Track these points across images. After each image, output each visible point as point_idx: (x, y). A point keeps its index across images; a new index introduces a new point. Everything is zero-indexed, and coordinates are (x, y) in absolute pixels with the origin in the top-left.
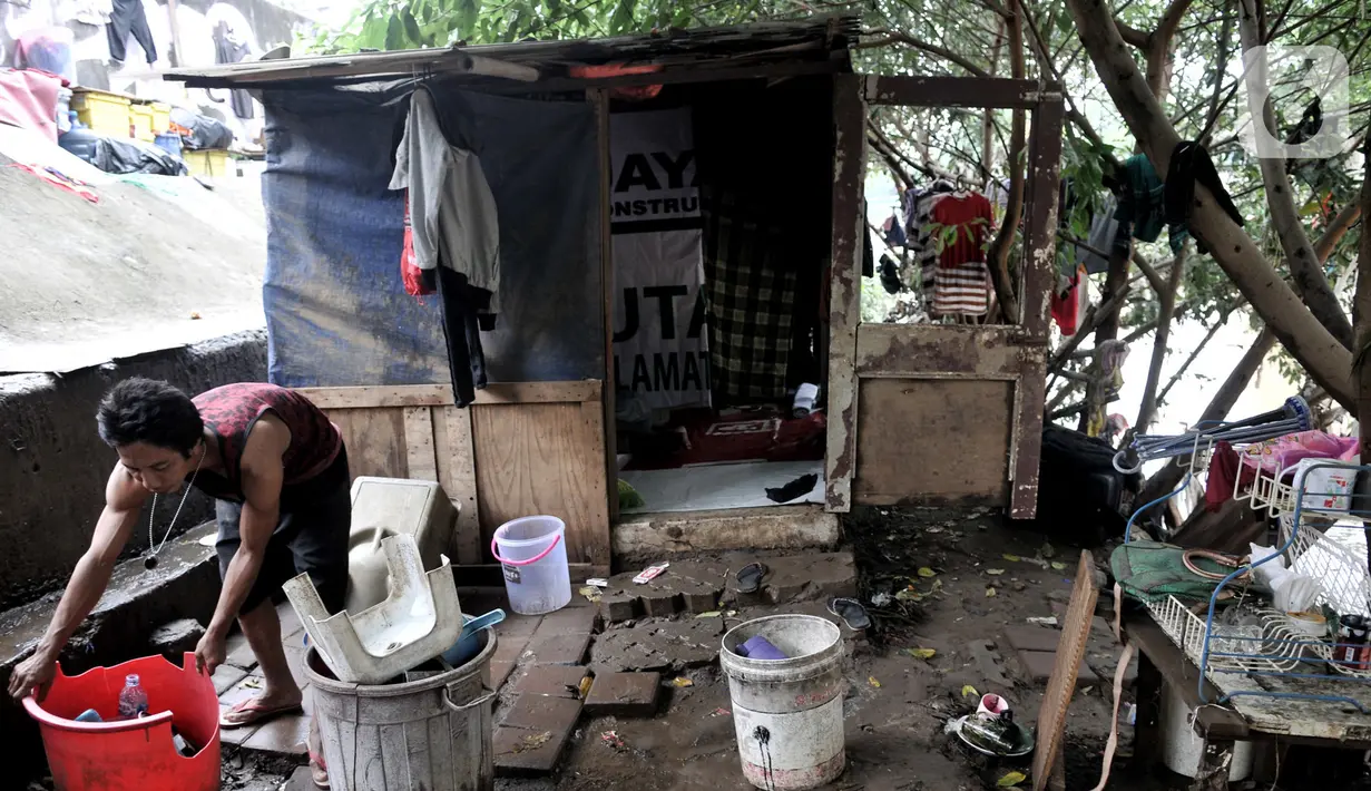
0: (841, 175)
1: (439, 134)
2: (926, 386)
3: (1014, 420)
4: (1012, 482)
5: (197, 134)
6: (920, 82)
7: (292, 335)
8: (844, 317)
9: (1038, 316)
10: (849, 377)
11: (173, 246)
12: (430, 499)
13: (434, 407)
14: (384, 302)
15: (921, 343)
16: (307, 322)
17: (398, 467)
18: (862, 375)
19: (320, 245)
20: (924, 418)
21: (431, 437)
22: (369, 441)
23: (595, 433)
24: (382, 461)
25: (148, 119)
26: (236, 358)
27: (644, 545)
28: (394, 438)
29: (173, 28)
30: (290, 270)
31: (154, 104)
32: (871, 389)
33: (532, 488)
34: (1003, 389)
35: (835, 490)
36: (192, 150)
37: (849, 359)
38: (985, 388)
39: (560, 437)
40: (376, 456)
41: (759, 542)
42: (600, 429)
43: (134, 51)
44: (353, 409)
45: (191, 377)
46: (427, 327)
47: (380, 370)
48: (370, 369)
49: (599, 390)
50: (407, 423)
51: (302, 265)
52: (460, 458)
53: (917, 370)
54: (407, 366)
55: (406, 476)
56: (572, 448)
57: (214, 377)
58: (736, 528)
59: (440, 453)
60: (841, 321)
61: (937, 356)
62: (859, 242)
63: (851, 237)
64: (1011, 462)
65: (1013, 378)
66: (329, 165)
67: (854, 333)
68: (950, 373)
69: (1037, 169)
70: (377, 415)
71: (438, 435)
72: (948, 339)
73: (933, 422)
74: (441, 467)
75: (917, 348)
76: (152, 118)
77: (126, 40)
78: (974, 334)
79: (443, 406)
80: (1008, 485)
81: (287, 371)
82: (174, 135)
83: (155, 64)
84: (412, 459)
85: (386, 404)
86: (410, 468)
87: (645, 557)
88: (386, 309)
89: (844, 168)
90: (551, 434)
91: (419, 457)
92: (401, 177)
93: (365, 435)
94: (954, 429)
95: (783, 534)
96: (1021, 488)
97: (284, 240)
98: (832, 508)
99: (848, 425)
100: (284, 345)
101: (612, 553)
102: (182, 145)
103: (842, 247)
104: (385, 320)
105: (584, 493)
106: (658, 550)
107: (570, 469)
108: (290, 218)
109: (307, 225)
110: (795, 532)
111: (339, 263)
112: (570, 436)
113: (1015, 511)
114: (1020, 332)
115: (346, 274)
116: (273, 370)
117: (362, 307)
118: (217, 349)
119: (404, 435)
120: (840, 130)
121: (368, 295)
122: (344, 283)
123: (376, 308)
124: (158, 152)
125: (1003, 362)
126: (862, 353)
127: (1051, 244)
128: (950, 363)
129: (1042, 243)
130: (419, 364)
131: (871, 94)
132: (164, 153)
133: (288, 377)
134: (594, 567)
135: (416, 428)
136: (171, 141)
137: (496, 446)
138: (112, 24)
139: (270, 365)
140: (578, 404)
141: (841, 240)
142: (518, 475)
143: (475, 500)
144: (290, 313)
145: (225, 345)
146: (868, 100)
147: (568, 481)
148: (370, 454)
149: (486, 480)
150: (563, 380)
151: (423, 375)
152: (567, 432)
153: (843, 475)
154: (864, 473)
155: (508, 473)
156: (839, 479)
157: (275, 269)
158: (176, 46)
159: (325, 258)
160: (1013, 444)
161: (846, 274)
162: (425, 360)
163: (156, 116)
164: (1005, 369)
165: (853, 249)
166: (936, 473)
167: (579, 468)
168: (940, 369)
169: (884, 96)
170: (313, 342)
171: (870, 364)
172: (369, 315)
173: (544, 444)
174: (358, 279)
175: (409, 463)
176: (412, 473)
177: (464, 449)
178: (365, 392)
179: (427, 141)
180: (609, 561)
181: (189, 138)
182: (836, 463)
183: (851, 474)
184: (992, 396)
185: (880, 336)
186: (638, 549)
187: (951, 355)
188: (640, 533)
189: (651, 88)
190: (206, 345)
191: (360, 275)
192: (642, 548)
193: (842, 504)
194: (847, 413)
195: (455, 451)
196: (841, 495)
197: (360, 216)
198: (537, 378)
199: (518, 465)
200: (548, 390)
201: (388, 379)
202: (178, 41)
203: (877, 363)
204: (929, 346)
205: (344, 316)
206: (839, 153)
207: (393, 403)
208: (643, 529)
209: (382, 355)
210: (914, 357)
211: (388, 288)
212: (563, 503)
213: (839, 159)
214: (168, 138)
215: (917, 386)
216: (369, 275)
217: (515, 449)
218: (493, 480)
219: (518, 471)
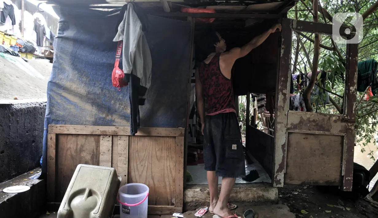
0: (283, 54)
1: (138, 20)
2: (312, 137)
3: (344, 151)
4: (344, 176)
5: (24, 48)
6: (311, 24)
7: (57, 102)
8: (283, 108)
9: (352, 112)
10: (284, 131)
11: (11, 76)
12: (111, 176)
13: (114, 136)
14: (98, 91)
15: (311, 120)
16: (65, 98)
17: (95, 160)
18: (289, 131)
19: (75, 67)
20: (311, 149)
21: (111, 148)
22: (84, 149)
23: (181, 150)
24: (88, 157)
25: (9, 40)
26: (31, 112)
27: (197, 199)
28: (95, 148)
29: (22, 17)
30: (61, 76)
31: (12, 36)
32: (293, 137)
33: (152, 172)
34: (340, 138)
35: (278, 178)
36: (22, 52)
37: (285, 124)
38: (333, 138)
39: (165, 151)
40: (86, 155)
41: (246, 199)
42: (183, 148)
43: (8, 20)
44: (78, 135)
45: (11, 117)
46: (115, 103)
47: (93, 119)
48: (88, 119)
49: (183, 132)
50: (101, 142)
51: (66, 75)
52: (122, 158)
53: (310, 130)
54: (104, 118)
55: (98, 165)
56: (170, 156)
57: (21, 118)
58: (236, 193)
59: (114, 155)
60: (282, 110)
61: (317, 125)
62: (289, 79)
63: (286, 78)
64: (343, 168)
65: (344, 135)
66: (83, 37)
67: (287, 114)
68: (321, 132)
69: (350, 58)
70: (89, 138)
71: (114, 148)
72: (321, 119)
73: (315, 151)
74: (114, 161)
75: (310, 121)
76: (10, 40)
77: (6, 17)
78: (330, 117)
79: (117, 136)
80: (342, 177)
81: (53, 117)
82: (17, 47)
83: (14, 26)
84: (102, 158)
85: (94, 133)
86: (100, 161)
87: (197, 204)
88: (99, 95)
89: (284, 52)
90: (162, 150)
91: (105, 157)
92: (119, 36)
93: (82, 146)
94: (322, 154)
95: (256, 196)
96: (347, 179)
97: (60, 64)
98: (276, 185)
99: (284, 151)
100: (53, 106)
101: (184, 202)
102: (19, 50)
103: (283, 81)
104: (98, 99)
105: (174, 175)
106: (203, 201)
107: (168, 164)
108: (64, 56)
109: (71, 59)
110: (261, 195)
111: (82, 75)
112: (170, 151)
113: (345, 188)
114: (346, 117)
115: (84, 79)
116: (46, 117)
117: (89, 93)
118: (24, 107)
119: (99, 147)
120: (283, 38)
121: (92, 88)
122: (82, 83)
123: (95, 94)
124: (11, 50)
125: (340, 128)
126: (289, 123)
127: (356, 85)
128: (321, 128)
129: (353, 85)
130: (109, 118)
131: (295, 26)
132: (13, 50)
133: (53, 120)
134: (176, 208)
135: (105, 144)
136: (16, 48)
137: (138, 154)
138: (3, 12)
139: (46, 115)
140: (175, 137)
141: (282, 78)
142: (146, 166)
143: (127, 176)
144: (58, 94)
145: (27, 106)
146: (293, 28)
147: (167, 170)
148: (84, 154)
149: (132, 168)
150: (168, 127)
151: (111, 122)
152: (169, 149)
153: (281, 171)
154: (289, 171)
155: (142, 165)
156: (279, 173)
157: (55, 75)
158: (22, 22)
159: (76, 72)
160: (344, 161)
161: (284, 91)
162: (112, 116)
163: (12, 40)
164: (341, 131)
165: (287, 82)
166: (315, 172)
167: (172, 164)
168: (318, 130)
169: (299, 28)
170: (66, 106)
171: (292, 127)
172: (92, 96)
173: (158, 153)
174: (89, 81)
175: (100, 159)
176: (101, 163)
177: (125, 154)
178: (85, 128)
179: (133, 21)
180: (182, 206)
181: (22, 49)
182: (279, 166)
183: (284, 171)
184: (336, 141)
185: (296, 116)
186: (194, 200)
187: (322, 125)
188: (196, 193)
189: (211, 19)
190: (20, 105)
191: (90, 80)
192: (196, 200)
193: (280, 184)
194: (283, 146)
195: (120, 155)
196: (280, 180)
197: (93, 57)
198: (158, 126)
199: (147, 162)
200: (162, 131)
201: (96, 123)
202: (23, 21)
203: (295, 127)
204: (314, 121)
205: (81, 96)
206: (283, 46)
207: (97, 133)
208: (197, 192)
209: (94, 113)
210: (309, 125)
211: (101, 86)
212: (164, 179)
213: (283, 49)
214: (15, 47)
215: (308, 136)
216: (93, 80)
217: (146, 155)
218: (135, 168)
219: (146, 165)
